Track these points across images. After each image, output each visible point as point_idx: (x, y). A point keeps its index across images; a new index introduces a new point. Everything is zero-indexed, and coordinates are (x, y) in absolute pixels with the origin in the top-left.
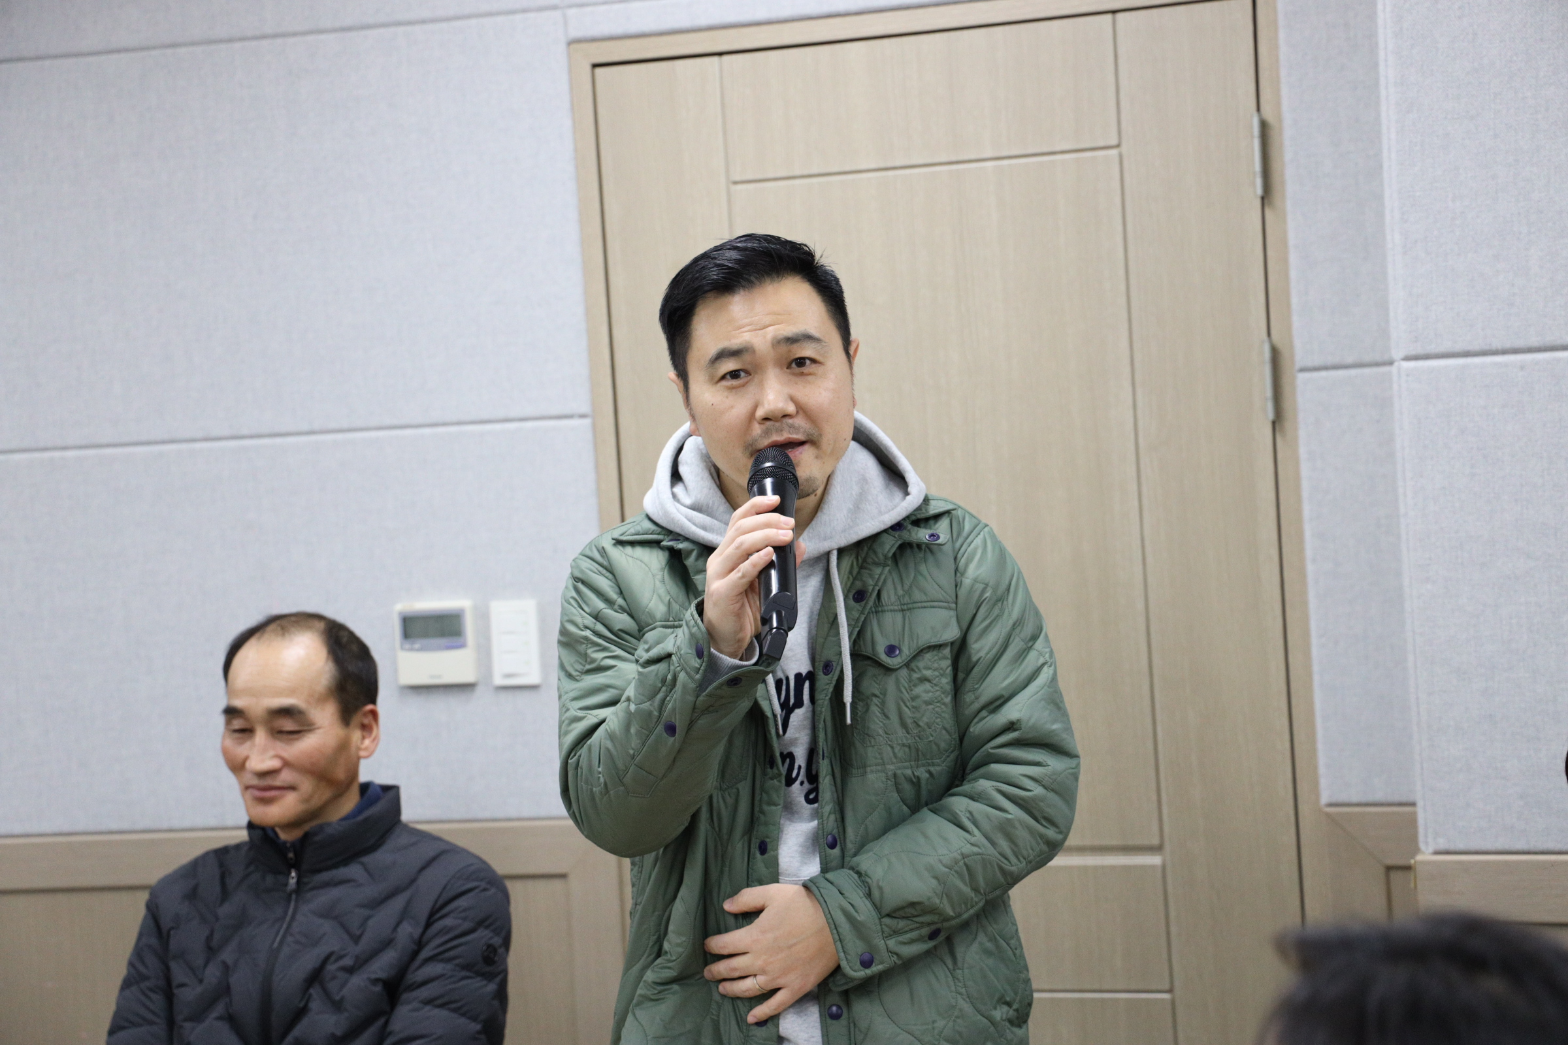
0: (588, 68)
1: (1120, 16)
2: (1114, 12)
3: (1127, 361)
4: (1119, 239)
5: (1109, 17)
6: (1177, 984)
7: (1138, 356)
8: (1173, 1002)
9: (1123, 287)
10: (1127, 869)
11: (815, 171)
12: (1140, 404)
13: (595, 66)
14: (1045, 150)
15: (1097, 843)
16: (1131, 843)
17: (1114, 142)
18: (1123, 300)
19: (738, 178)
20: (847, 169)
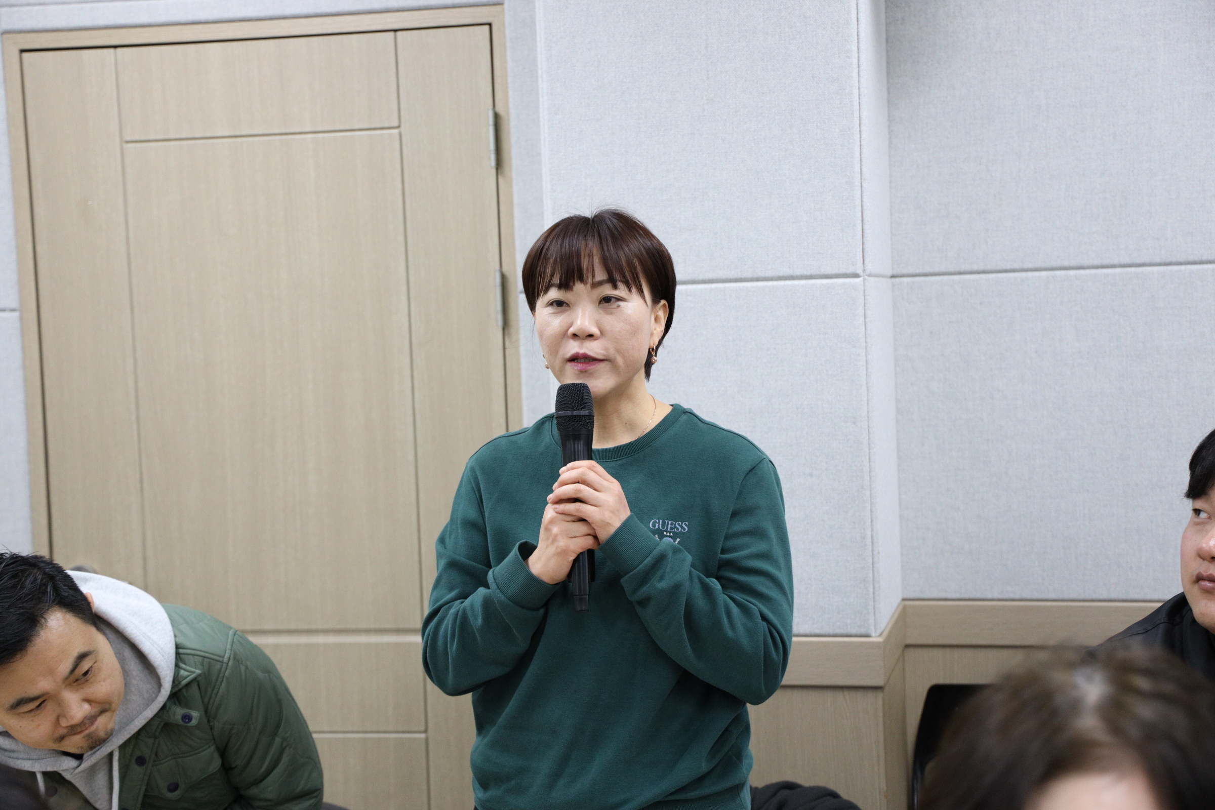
0: (17, 53)
1: (399, 33)
2: (395, 31)
3: (404, 282)
4: (399, 193)
5: (392, 34)
6: (430, 725)
7: (412, 279)
8: (427, 740)
9: (401, 229)
10: (398, 645)
11: (184, 136)
12: (413, 313)
13: (22, 51)
14: (348, 127)
15: (378, 626)
16: (401, 626)
17: (396, 124)
18: (401, 238)
19: (129, 139)
20: (208, 135)
